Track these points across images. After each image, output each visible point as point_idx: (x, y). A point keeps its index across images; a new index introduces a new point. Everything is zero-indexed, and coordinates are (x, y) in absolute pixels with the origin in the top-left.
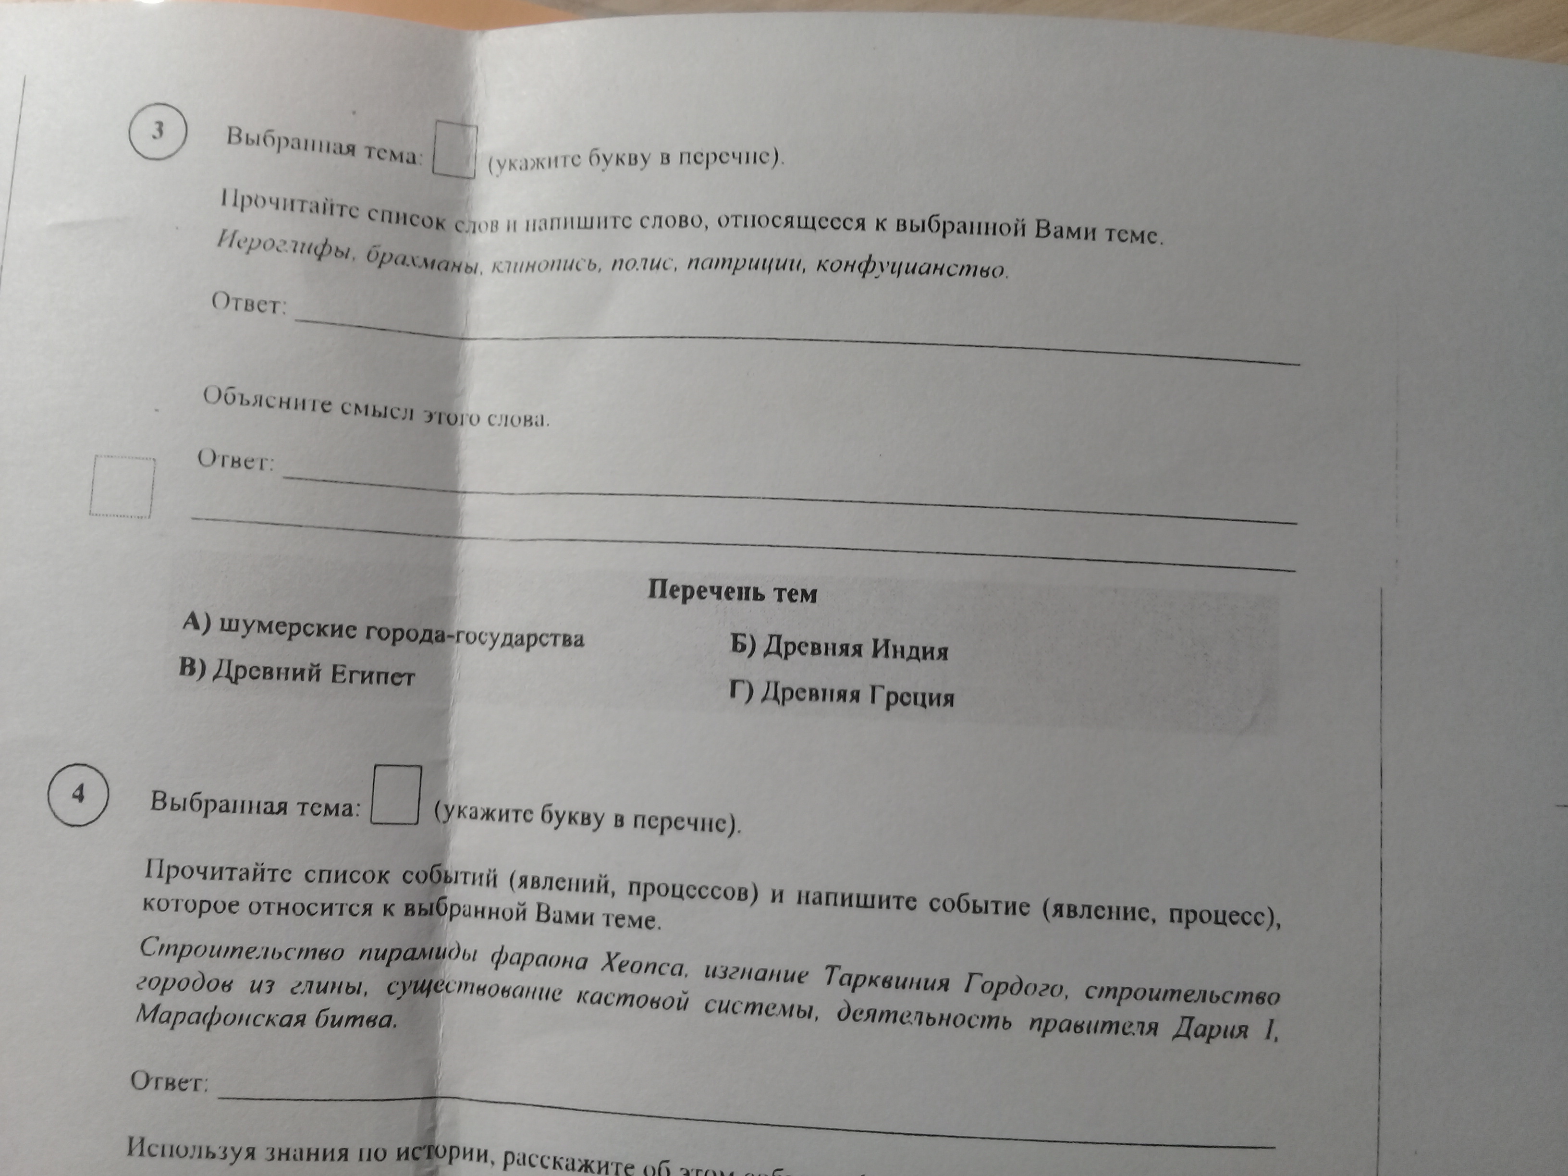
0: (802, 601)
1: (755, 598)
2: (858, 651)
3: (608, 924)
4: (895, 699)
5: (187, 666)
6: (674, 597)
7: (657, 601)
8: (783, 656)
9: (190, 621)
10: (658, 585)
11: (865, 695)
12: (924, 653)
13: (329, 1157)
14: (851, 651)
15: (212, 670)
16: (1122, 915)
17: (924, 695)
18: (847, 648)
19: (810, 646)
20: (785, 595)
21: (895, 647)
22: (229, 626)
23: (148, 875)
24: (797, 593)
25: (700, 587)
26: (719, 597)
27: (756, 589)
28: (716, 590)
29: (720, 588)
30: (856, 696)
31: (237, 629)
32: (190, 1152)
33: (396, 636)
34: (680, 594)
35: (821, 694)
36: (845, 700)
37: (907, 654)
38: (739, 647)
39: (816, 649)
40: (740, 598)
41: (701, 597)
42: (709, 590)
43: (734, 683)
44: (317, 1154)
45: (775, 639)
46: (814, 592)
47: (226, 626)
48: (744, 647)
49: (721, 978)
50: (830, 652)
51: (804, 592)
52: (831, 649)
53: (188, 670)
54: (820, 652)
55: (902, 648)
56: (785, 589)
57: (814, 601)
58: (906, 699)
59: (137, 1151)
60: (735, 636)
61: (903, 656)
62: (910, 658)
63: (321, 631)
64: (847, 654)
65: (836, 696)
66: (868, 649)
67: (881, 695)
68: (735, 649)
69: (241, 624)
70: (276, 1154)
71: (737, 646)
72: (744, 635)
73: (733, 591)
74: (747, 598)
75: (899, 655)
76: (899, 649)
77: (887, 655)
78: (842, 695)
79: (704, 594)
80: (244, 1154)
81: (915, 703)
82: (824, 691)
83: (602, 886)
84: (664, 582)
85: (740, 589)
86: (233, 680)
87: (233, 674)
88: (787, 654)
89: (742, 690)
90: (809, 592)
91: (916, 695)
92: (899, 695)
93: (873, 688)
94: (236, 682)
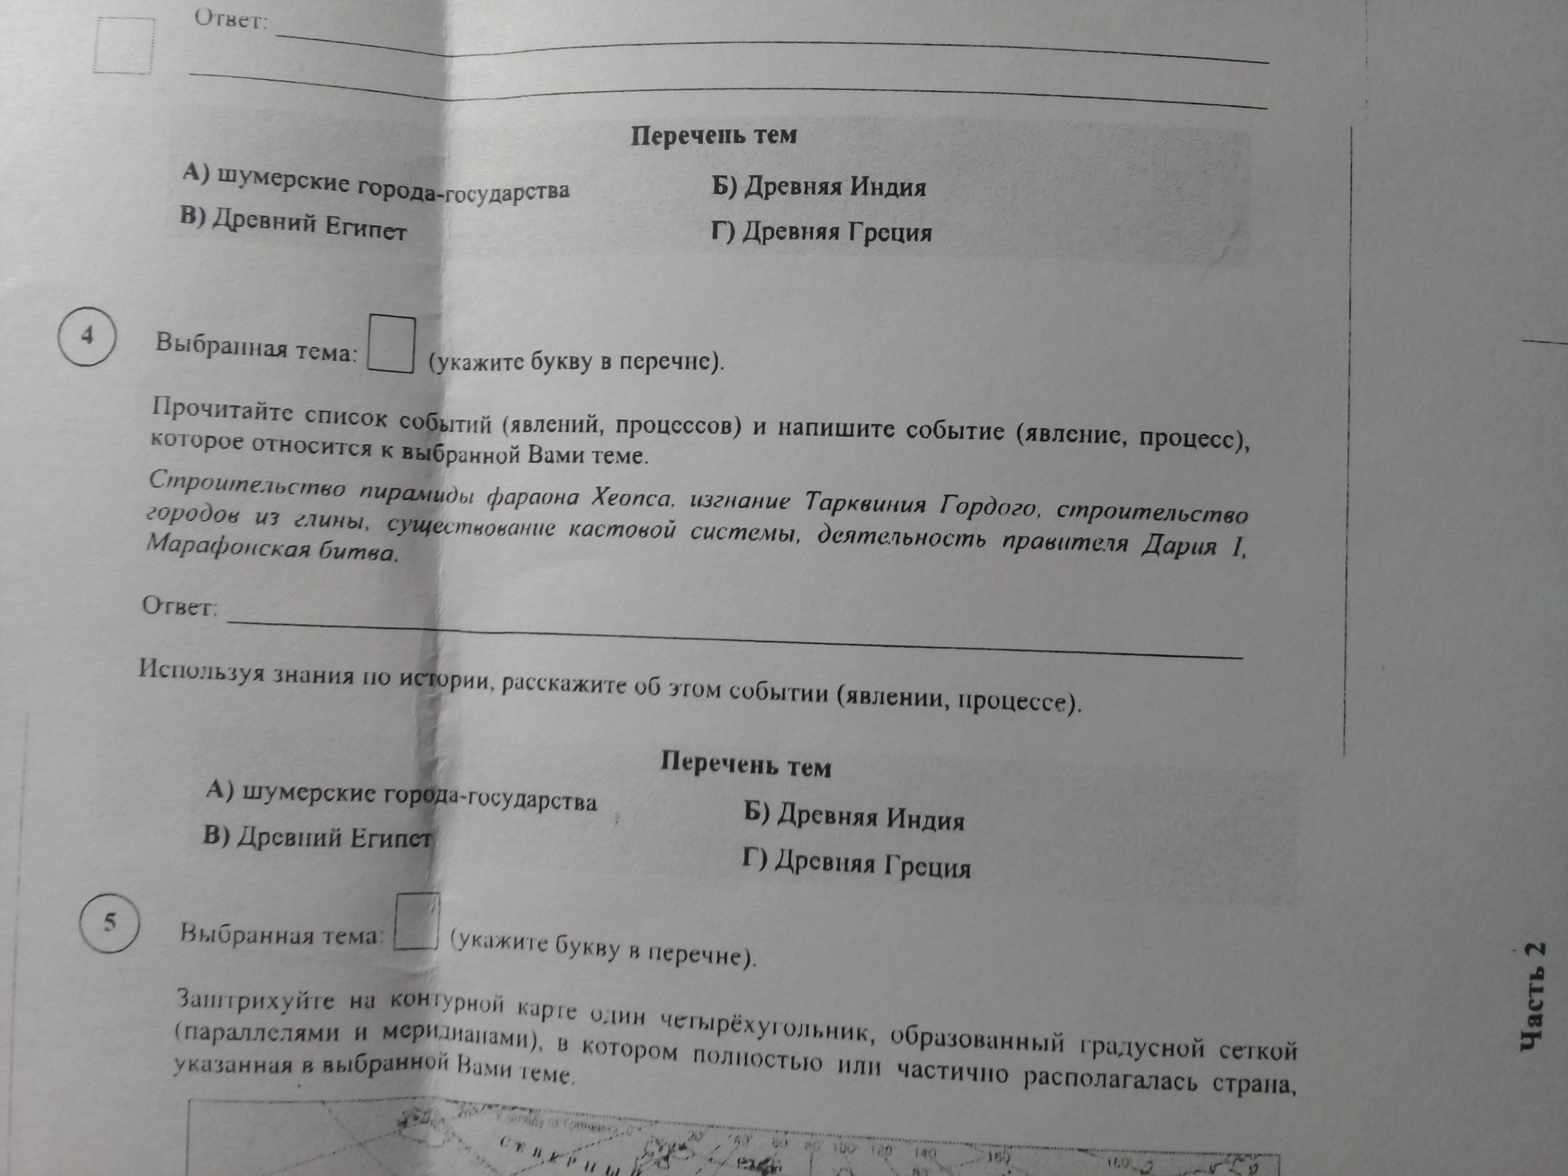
0: (782, 141)
1: (736, 141)
2: (837, 189)
3: (597, 462)
4: (874, 235)
5: (188, 215)
6: (657, 143)
7: (640, 148)
8: (764, 195)
9: (190, 171)
10: (641, 132)
11: (844, 232)
12: (901, 190)
13: (335, 680)
14: (830, 189)
15: (212, 217)
16: (1093, 438)
17: (902, 230)
18: (826, 186)
19: (790, 185)
20: (765, 136)
21: (873, 184)
22: (227, 176)
23: (156, 412)
24: (777, 134)
25: (682, 132)
26: (701, 142)
27: (736, 132)
28: (697, 134)
29: (701, 132)
30: (835, 233)
31: (234, 180)
32: (201, 673)
33: (388, 191)
34: (662, 140)
35: (801, 232)
36: (824, 238)
37: (885, 192)
38: (721, 189)
39: (796, 188)
40: (721, 141)
41: (683, 142)
42: (690, 134)
43: (716, 224)
44: (323, 677)
45: (756, 180)
46: (794, 132)
47: (224, 177)
48: (725, 189)
49: (706, 506)
50: (810, 191)
51: (784, 132)
52: (810, 188)
53: (188, 218)
54: (800, 191)
55: (881, 184)
56: (765, 131)
57: (793, 141)
58: (884, 235)
59: (149, 672)
60: (716, 178)
61: (881, 193)
62: (888, 194)
63: (315, 184)
64: (826, 193)
65: (815, 234)
66: (847, 187)
67: (860, 231)
68: (716, 191)
69: (239, 175)
70: (284, 676)
71: (719, 188)
72: (725, 177)
73: (714, 134)
74: (728, 141)
75: (877, 192)
76: (877, 186)
77: (865, 193)
78: (822, 233)
79: (685, 139)
80: (253, 675)
81: (894, 239)
82: (804, 228)
83: (591, 425)
84: (646, 129)
85: (721, 132)
86: (232, 228)
87: (231, 222)
88: (768, 194)
89: (724, 231)
90: (788, 133)
91: (894, 230)
92: (878, 231)
93: (853, 224)
94: (234, 230)
